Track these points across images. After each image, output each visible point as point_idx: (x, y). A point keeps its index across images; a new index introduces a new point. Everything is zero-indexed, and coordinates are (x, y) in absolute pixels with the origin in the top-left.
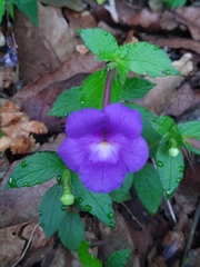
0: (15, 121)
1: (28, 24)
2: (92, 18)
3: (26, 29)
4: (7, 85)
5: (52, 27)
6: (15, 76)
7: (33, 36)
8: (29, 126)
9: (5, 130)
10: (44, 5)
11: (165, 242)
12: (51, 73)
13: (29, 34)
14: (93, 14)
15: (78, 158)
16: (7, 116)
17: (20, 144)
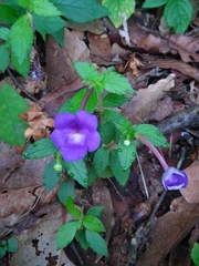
0: (37, 118)
1: (56, 46)
2: (108, 40)
3: (54, 49)
4: (37, 91)
5: (74, 48)
6: (43, 85)
7: (58, 55)
8: (46, 122)
9: (30, 123)
10: (70, 30)
11: (136, 210)
12: (68, 84)
13: (56, 53)
14: (109, 36)
15: (61, 141)
16: (32, 115)
17: (39, 133)
